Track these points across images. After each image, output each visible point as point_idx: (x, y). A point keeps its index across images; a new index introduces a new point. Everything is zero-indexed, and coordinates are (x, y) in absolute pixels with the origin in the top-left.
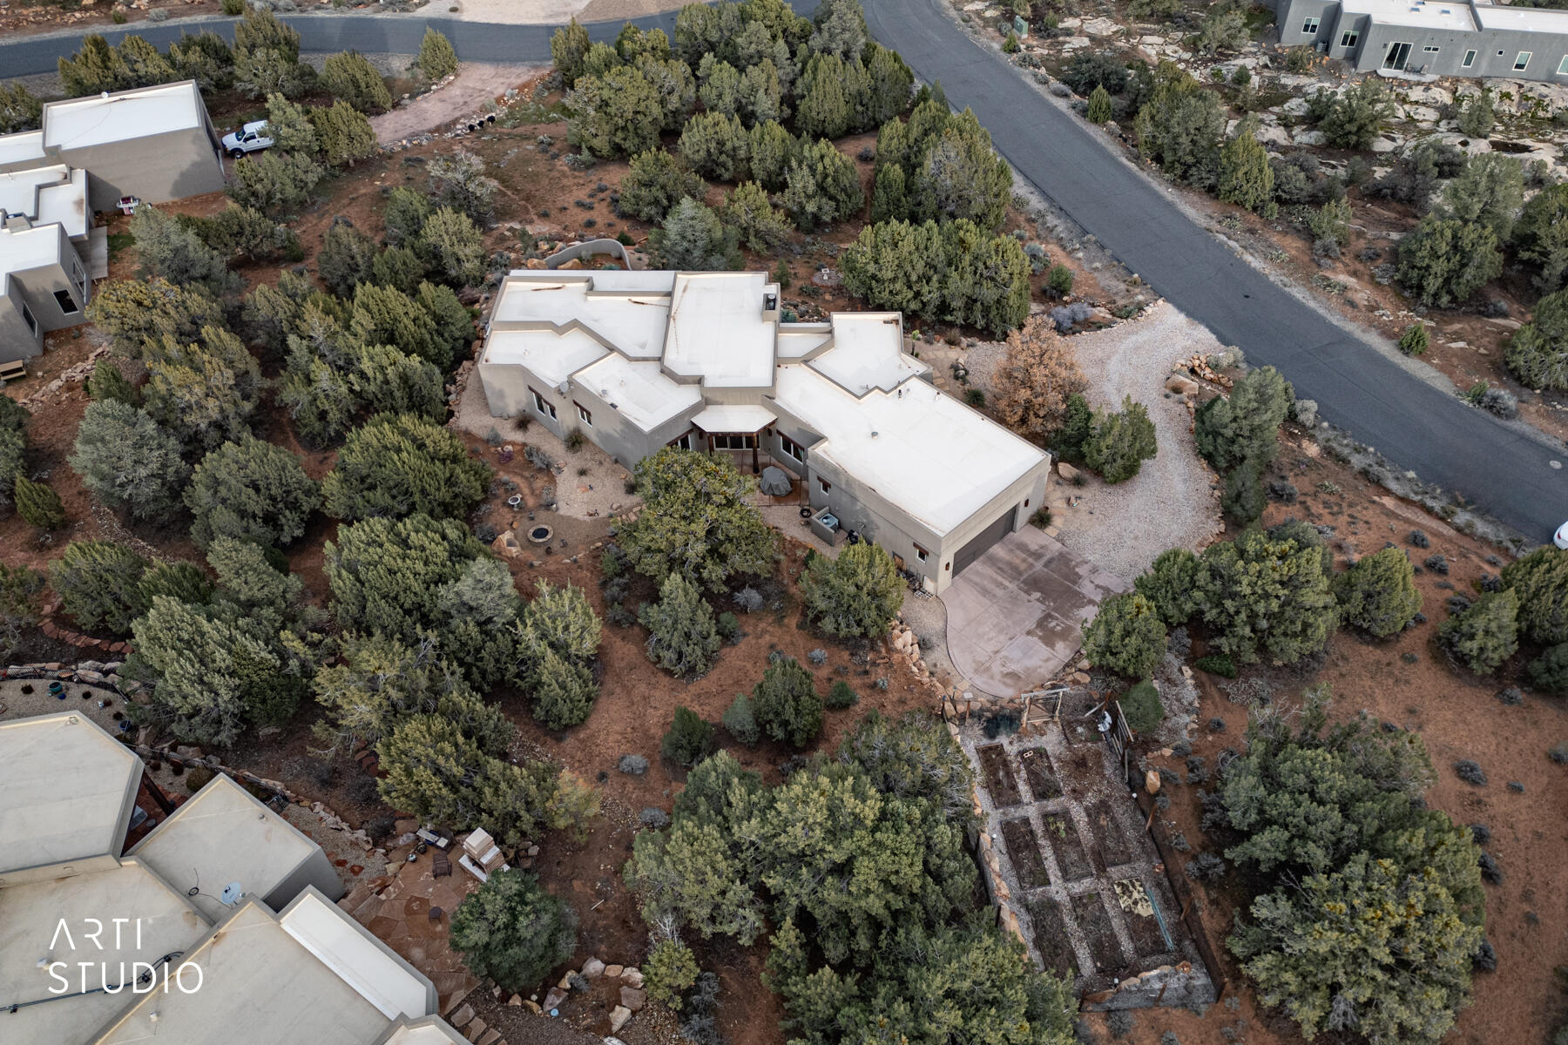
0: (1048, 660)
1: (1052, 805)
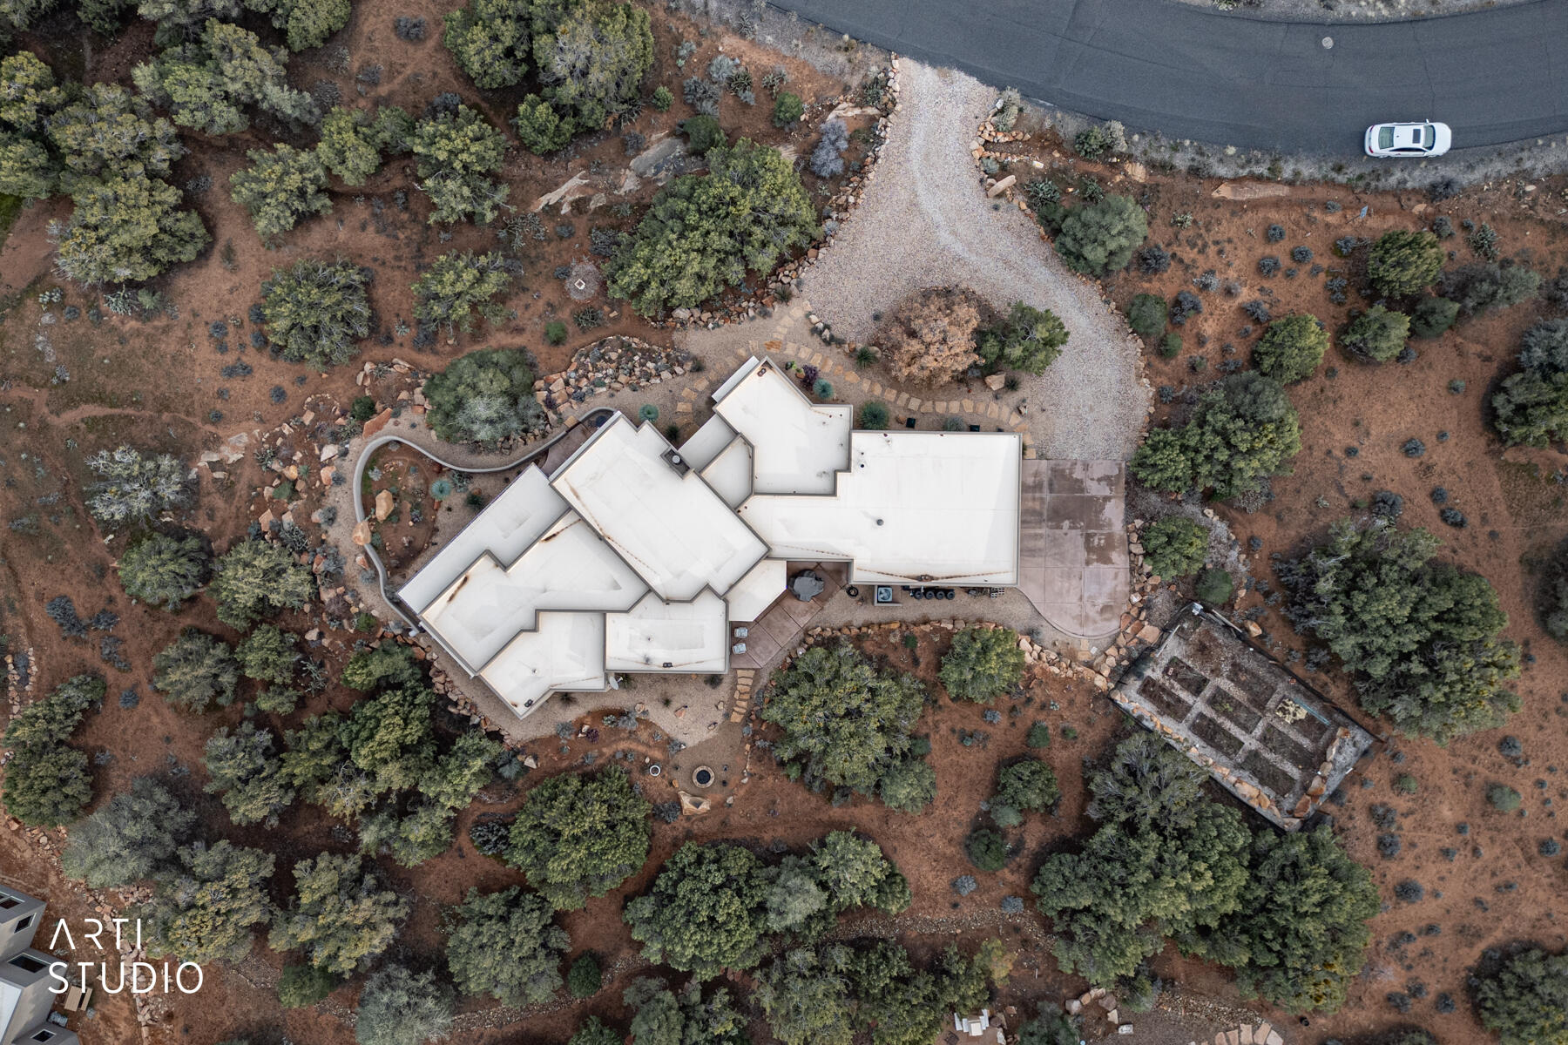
0: (1116, 576)
1: (1208, 692)
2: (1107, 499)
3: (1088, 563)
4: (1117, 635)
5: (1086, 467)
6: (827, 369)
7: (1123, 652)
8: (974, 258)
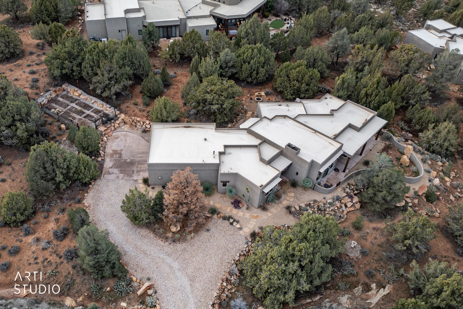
0: (111, 147)
2: (111, 168)
3: (122, 150)
4: (114, 131)
5: (118, 177)
6: (230, 208)
7: (113, 124)
8: (161, 256)
